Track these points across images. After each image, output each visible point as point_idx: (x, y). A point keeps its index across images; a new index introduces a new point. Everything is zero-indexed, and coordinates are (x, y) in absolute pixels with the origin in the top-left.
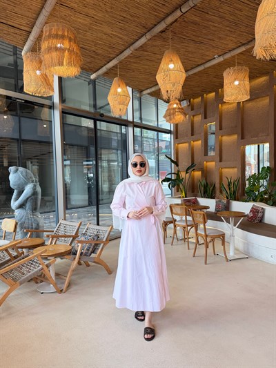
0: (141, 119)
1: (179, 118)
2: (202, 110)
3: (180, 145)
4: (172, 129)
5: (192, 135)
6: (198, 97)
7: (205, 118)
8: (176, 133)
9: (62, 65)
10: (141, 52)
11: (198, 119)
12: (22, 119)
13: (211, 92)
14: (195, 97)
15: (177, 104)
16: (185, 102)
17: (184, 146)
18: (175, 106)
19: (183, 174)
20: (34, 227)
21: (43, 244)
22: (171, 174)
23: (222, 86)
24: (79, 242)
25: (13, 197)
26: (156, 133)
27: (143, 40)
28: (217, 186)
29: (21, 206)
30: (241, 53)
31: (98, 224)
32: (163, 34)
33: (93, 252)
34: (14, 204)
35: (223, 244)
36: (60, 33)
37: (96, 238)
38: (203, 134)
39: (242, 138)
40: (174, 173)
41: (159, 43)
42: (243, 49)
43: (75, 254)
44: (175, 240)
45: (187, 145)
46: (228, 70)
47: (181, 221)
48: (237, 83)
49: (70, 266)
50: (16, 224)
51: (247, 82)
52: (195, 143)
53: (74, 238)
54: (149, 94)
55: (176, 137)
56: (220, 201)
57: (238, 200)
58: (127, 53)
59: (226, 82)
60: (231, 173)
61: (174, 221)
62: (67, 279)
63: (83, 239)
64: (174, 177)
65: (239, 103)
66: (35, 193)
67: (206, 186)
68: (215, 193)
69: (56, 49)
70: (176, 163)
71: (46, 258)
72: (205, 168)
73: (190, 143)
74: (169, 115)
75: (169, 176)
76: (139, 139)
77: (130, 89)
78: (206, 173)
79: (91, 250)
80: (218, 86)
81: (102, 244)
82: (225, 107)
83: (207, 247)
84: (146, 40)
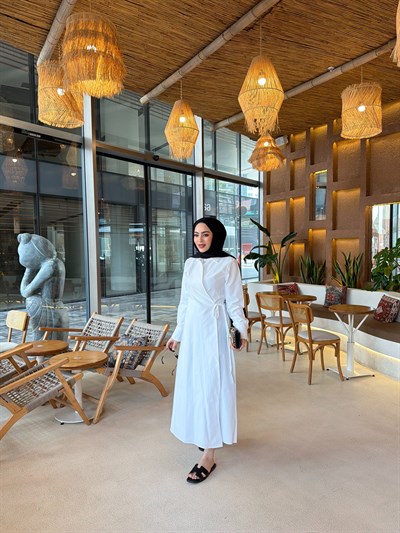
0: (215, 165)
1: (273, 162)
2: (308, 152)
3: (273, 205)
4: (262, 181)
5: (292, 188)
6: (301, 132)
7: (312, 163)
8: (267, 186)
9: (95, 78)
10: (216, 61)
11: (301, 164)
12: (41, 164)
13: (321, 124)
14: (296, 131)
15: (269, 141)
16: (281, 139)
17: (278, 206)
18: (266, 144)
19: (276, 248)
20: (54, 323)
21: (66, 350)
22: (259, 247)
23: (338, 115)
24: (119, 348)
25: (24, 279)
26: (237, 185)
27: (219, 43)
28: (329, 265)
29: (36, 292)
30: (369, 63)
31: (149, 321)
32: (250, 33)
33: (140, 362)
34: (25, 289)
35: (337, 354)
36: (91, 28)
37: (144, 343)
38: (308, 187)
39: (368, 194)
40: (263, 246)
41: (244, 46)
42: (373, 56)
43: (112, 365)
44: (264, 346)
45: (284, 203)
46: (349, 88)
47: (273, 318)
48: (362, 109)
49: (104, 382)
50: (27, 319)
51: (378, 107)
52: (296, 201)
53: (113, 341)
54: (227, 127)
55: (268, 192)
56: (332, 289)
57: (360, 288)
58: (195, 62)
59: (345, 107)
60: (349, 246)
61: (262, 318)
62: (100, 403)
63: (124, 343)
64: (262, 252)
65: (363, 141)
66: (55, 273)
67: (311, 267)
68: (325, 277)
69: (86, 53)
70: (267, 231)
71: (69, 371)
72: (310, 239)
73: (288, 202)
74: (258, 159)
75: (256, 251)
76: (213, 195)
77: (199, 120)
78: (311, 246)
79: (136, 360)
80: (333, 114)
81: (153, 352)
82: (343, 147)
83: (312, 358)
84: (223, 43)
